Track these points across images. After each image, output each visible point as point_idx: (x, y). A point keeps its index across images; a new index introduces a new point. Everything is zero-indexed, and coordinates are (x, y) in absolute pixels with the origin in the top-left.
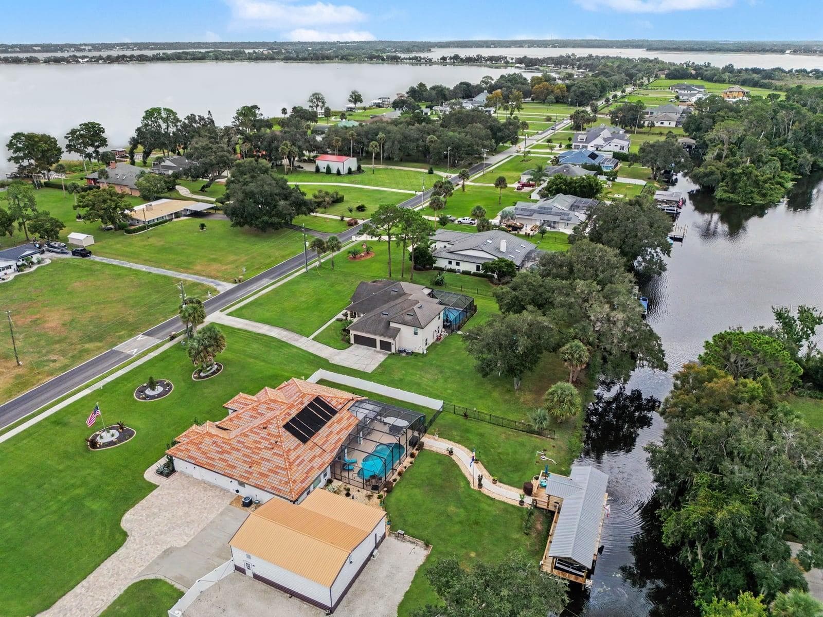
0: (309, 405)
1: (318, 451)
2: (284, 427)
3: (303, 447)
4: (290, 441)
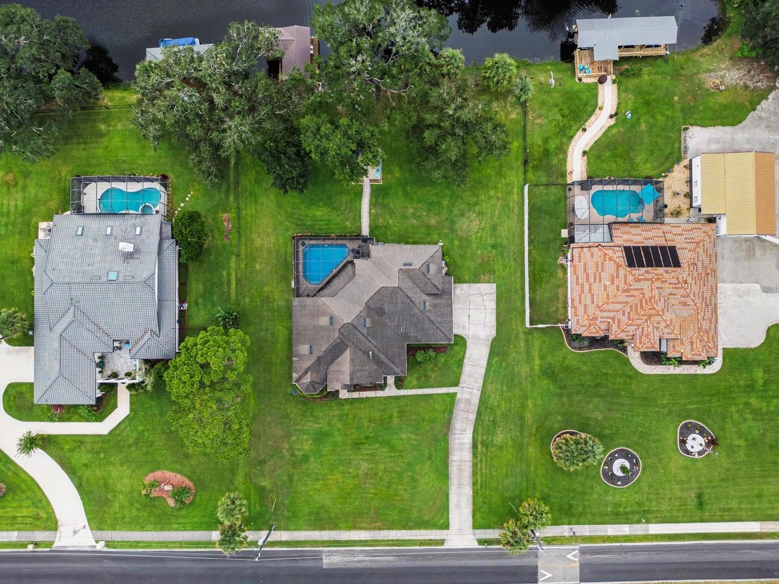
0: (643, 266)
1: (668, 236)
2: (680, 266)
3: (678, 246)
4: (684, 256)
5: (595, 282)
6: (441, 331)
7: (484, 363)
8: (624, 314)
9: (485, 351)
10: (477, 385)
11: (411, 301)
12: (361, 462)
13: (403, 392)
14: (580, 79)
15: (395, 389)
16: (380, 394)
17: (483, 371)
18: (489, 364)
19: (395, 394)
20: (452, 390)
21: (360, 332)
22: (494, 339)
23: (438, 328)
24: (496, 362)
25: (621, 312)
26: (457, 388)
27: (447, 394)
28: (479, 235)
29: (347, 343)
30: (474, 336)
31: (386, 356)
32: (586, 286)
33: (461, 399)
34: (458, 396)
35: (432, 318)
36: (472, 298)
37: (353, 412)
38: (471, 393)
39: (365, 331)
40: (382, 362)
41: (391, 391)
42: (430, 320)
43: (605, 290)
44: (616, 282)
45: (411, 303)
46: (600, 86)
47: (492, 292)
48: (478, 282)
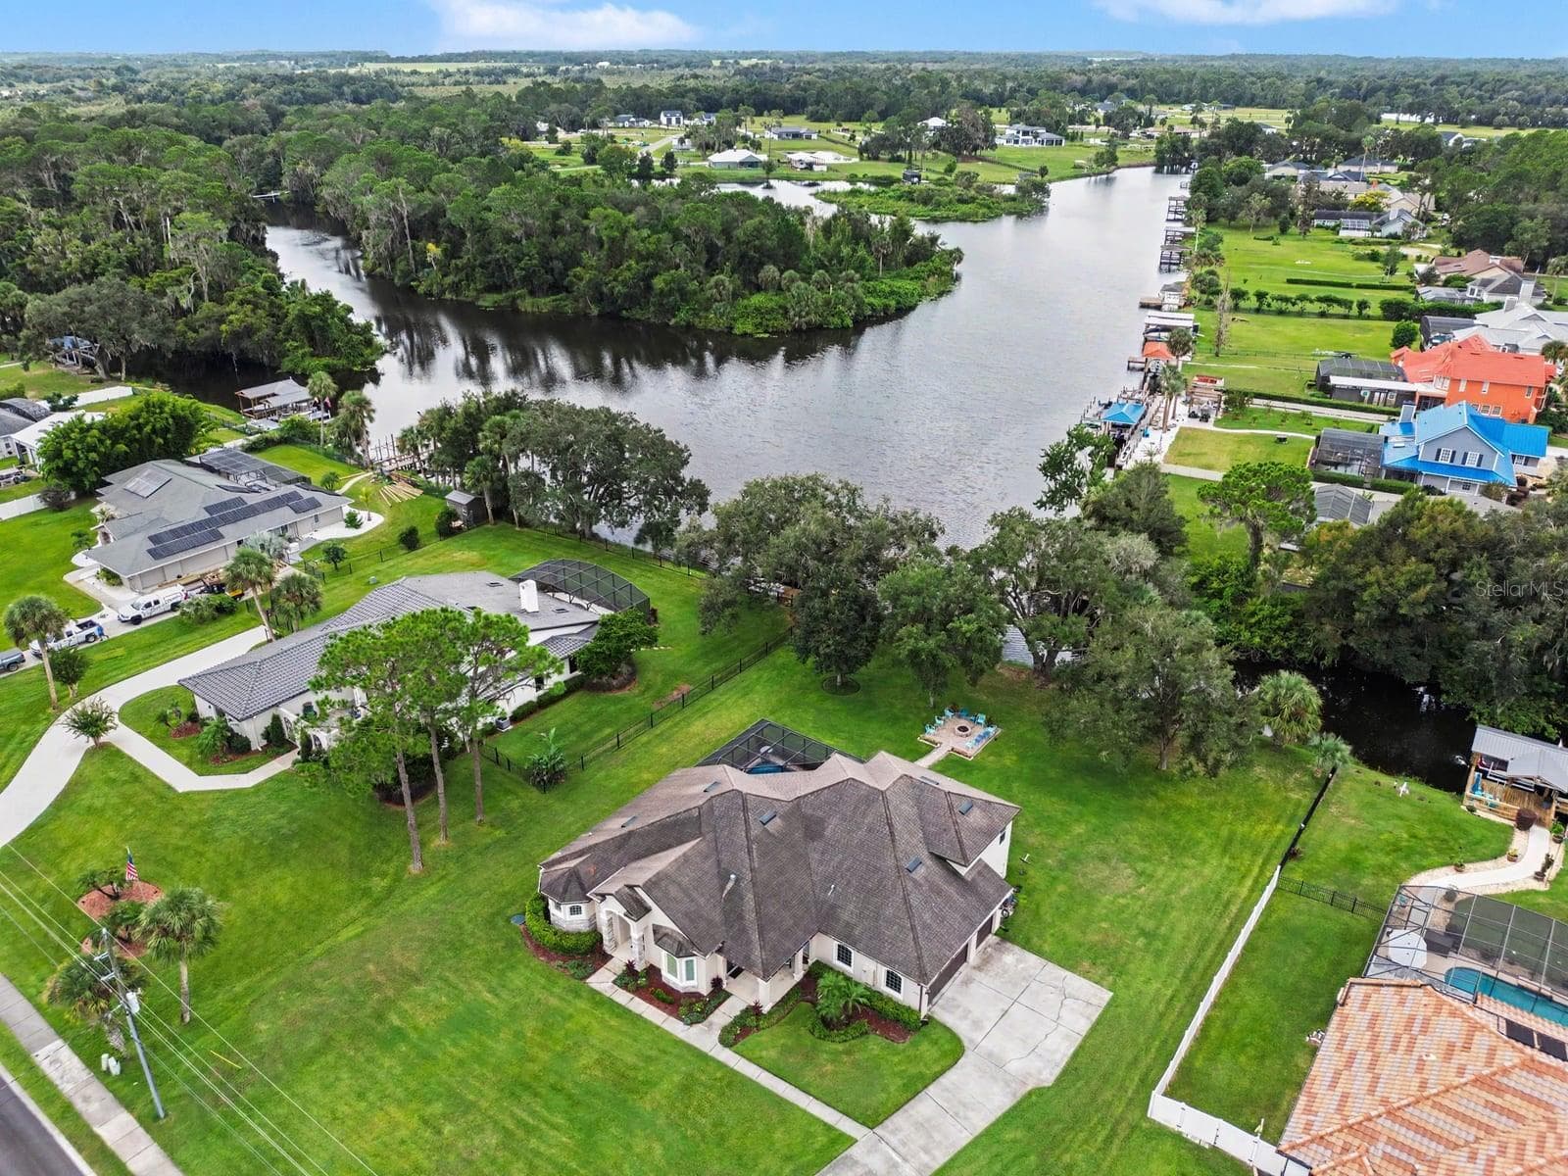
5: (1394, 1049)
6: (915, 939)
7: (981, 1122)
8: (1473, 1158)
9: (996, 1101)
10: (925, 1158)
11: (892, 833)
12: (489, 1126)
13: (726, 1056)
14: (1472, 810)
15: (716, 1038)
16: (675, 1027)
17: (965, 1138)
18: (991, 1133)
19: (705, 1049)
20: (847, 1126)
21: (746, 821)
22: (1039, 1092)
23: (913, 928)
24: (1014, 1141)
25: (1465, 1152)
26: (865, 1130)
27: (829, 1128)
28: (1122, 901)
29: (704, 829)
30: (990, 1055)
31: (758, 904)
32: (1364, 1057)
33: (856, 1162)
34: (854, 1151)
35: (914, 900)
36: (1034, 986)
37: (585, 1020)
38: (895, 1165)
39: (755, 831)
40: (741, 917)
41: (704, 1038)
42: (906, 900)
43: (1420, 1069)
44: (1459, 1058)
45: (888, 840)
46: (1518, 834)
47: (1094, 1001)
48: (1071, 968)
